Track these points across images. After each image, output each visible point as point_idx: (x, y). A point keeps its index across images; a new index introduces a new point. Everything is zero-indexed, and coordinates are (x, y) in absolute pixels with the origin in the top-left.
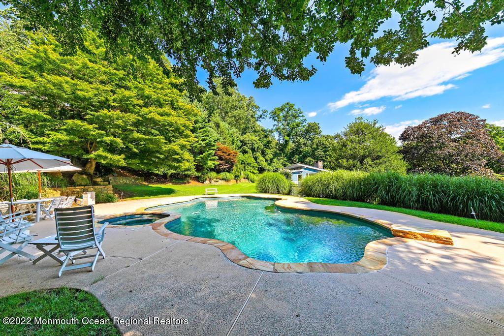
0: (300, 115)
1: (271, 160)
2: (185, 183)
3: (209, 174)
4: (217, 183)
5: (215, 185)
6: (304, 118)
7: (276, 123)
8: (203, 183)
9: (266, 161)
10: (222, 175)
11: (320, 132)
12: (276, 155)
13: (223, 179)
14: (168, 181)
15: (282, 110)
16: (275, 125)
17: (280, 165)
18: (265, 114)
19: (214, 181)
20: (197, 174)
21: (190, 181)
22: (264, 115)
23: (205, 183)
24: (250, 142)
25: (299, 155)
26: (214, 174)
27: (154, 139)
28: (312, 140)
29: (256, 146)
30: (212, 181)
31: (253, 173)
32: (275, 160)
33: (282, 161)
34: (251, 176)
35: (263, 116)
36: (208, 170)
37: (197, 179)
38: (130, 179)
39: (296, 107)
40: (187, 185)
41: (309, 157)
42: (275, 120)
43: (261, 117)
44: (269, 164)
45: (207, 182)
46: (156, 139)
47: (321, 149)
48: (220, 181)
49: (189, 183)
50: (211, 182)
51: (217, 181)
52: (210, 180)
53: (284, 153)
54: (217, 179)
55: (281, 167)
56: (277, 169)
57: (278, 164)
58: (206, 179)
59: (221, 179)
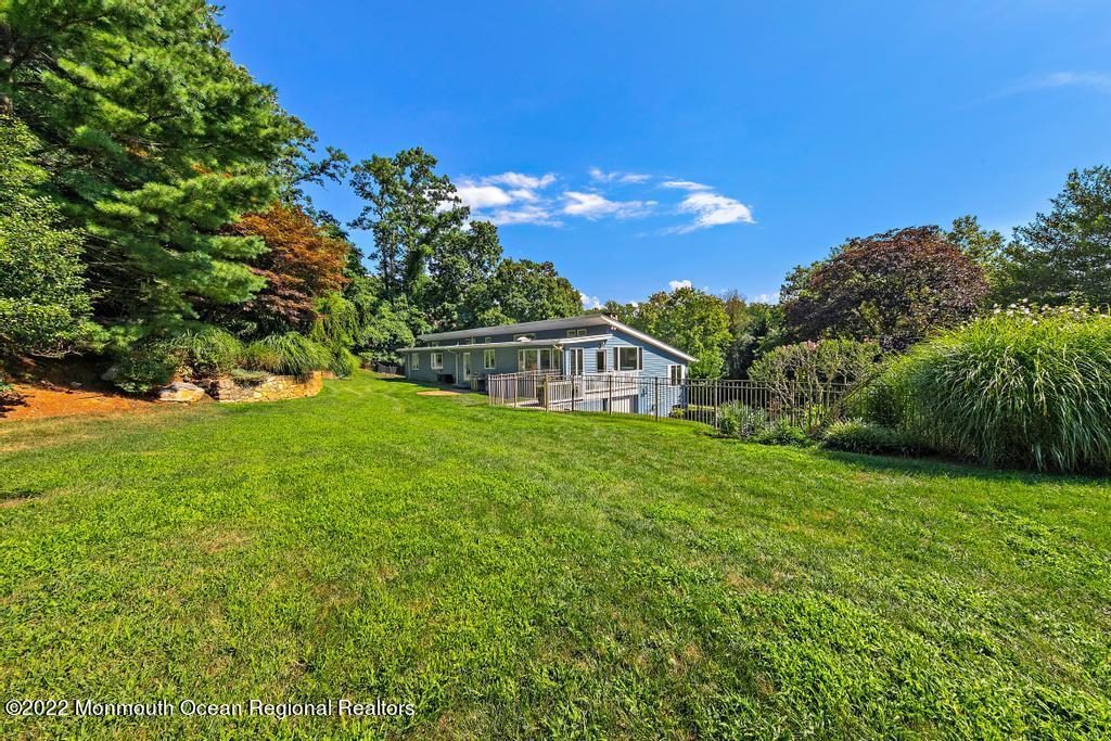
3: (188, 343)
5: (243, 410)
6: (460, 206)
7: (372, 204)
8: (153, 396)
11: (503, 250)
13: (284, 370)
16: (368, 209)
18: (338, 163)
19: (240, 382)
20: (94, 334)
22: (335, 167)
23: (165, 395)
26: (223, 342)
30: (225, 384)
35: (331, 170)
42: (369, 195)
43: (323, 168)
45: (185, 392)
48: (271, 379)
50: (212, 392)
51: (254, 383)
52: (203, 374)
53: (408, 292)
54: (249, 367)
55: (406, 334)
56: (395, 336)
57: (392, 322)
58: (171, 370)
59: (273, 372)
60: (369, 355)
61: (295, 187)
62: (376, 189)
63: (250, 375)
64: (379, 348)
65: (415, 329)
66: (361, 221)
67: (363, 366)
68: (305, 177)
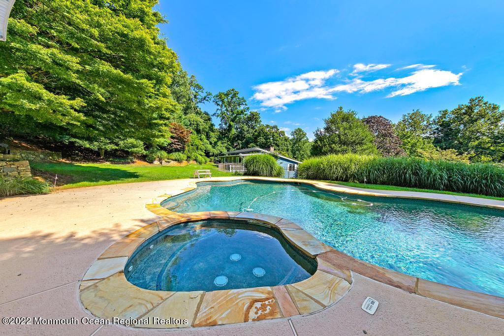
0: (244, 103)
1: (216, 143)
2: (129, 163)
3: (159, 154)
4: (169, 165)
5: (166, 167)
6: (246, 107)
7: (219, 107)
8: (151, 163)
9: (211, 143)
10: (175, 155)
11: (261, 121)
12: (219, 139)
13: (176, 160)
14: (103, 159)
15: (227, 95)
16: (218, 109)
17: (224, 148)
18: (209, 96)
19: (166, 162)
20: (145, 152)
21: (135, 160)
22: (208, 98)
23: (153, 163)
24: (195, 123)
25: (242, 141)
26: (164, 154)
27: (136, 83)
28: (253, 128)
29: (201, 128)
30: (163, 162)
31: (201, 155)
32: (219, 143)
33: (226, 145)
34: (200, 158)
35: (207, 99)
36: (158, 149)
37: (143, 158)
38: (36, 154)
39: (240, 96)
40: (132, 165)
41: (251, 143)
42: (218, 105)
43: (204, 99)
44: (214, 147)
45: (156, 162)
46: (139, 83)
47: (263, 137)
48: (172, 161)
49: (134, 162)
50: (161, 163)
51: (169, 162)
52: (160, 160)
53: (228, 137)
54: (168, 159)
55: (225, 151)
56: (221, 152)
57: (222, 147)
58: (155, 159)
59: (173, 160)
60: (213, 158)
61: (197, 105)
62: (220, 103)
63: (169, 161)
64: (216, 156)
65: (228, 149)
66: (215, 114)
67: (210, 161)
68: (200, 102)
